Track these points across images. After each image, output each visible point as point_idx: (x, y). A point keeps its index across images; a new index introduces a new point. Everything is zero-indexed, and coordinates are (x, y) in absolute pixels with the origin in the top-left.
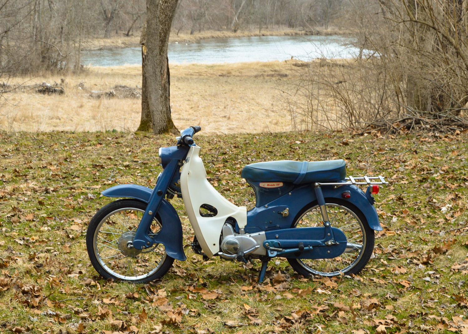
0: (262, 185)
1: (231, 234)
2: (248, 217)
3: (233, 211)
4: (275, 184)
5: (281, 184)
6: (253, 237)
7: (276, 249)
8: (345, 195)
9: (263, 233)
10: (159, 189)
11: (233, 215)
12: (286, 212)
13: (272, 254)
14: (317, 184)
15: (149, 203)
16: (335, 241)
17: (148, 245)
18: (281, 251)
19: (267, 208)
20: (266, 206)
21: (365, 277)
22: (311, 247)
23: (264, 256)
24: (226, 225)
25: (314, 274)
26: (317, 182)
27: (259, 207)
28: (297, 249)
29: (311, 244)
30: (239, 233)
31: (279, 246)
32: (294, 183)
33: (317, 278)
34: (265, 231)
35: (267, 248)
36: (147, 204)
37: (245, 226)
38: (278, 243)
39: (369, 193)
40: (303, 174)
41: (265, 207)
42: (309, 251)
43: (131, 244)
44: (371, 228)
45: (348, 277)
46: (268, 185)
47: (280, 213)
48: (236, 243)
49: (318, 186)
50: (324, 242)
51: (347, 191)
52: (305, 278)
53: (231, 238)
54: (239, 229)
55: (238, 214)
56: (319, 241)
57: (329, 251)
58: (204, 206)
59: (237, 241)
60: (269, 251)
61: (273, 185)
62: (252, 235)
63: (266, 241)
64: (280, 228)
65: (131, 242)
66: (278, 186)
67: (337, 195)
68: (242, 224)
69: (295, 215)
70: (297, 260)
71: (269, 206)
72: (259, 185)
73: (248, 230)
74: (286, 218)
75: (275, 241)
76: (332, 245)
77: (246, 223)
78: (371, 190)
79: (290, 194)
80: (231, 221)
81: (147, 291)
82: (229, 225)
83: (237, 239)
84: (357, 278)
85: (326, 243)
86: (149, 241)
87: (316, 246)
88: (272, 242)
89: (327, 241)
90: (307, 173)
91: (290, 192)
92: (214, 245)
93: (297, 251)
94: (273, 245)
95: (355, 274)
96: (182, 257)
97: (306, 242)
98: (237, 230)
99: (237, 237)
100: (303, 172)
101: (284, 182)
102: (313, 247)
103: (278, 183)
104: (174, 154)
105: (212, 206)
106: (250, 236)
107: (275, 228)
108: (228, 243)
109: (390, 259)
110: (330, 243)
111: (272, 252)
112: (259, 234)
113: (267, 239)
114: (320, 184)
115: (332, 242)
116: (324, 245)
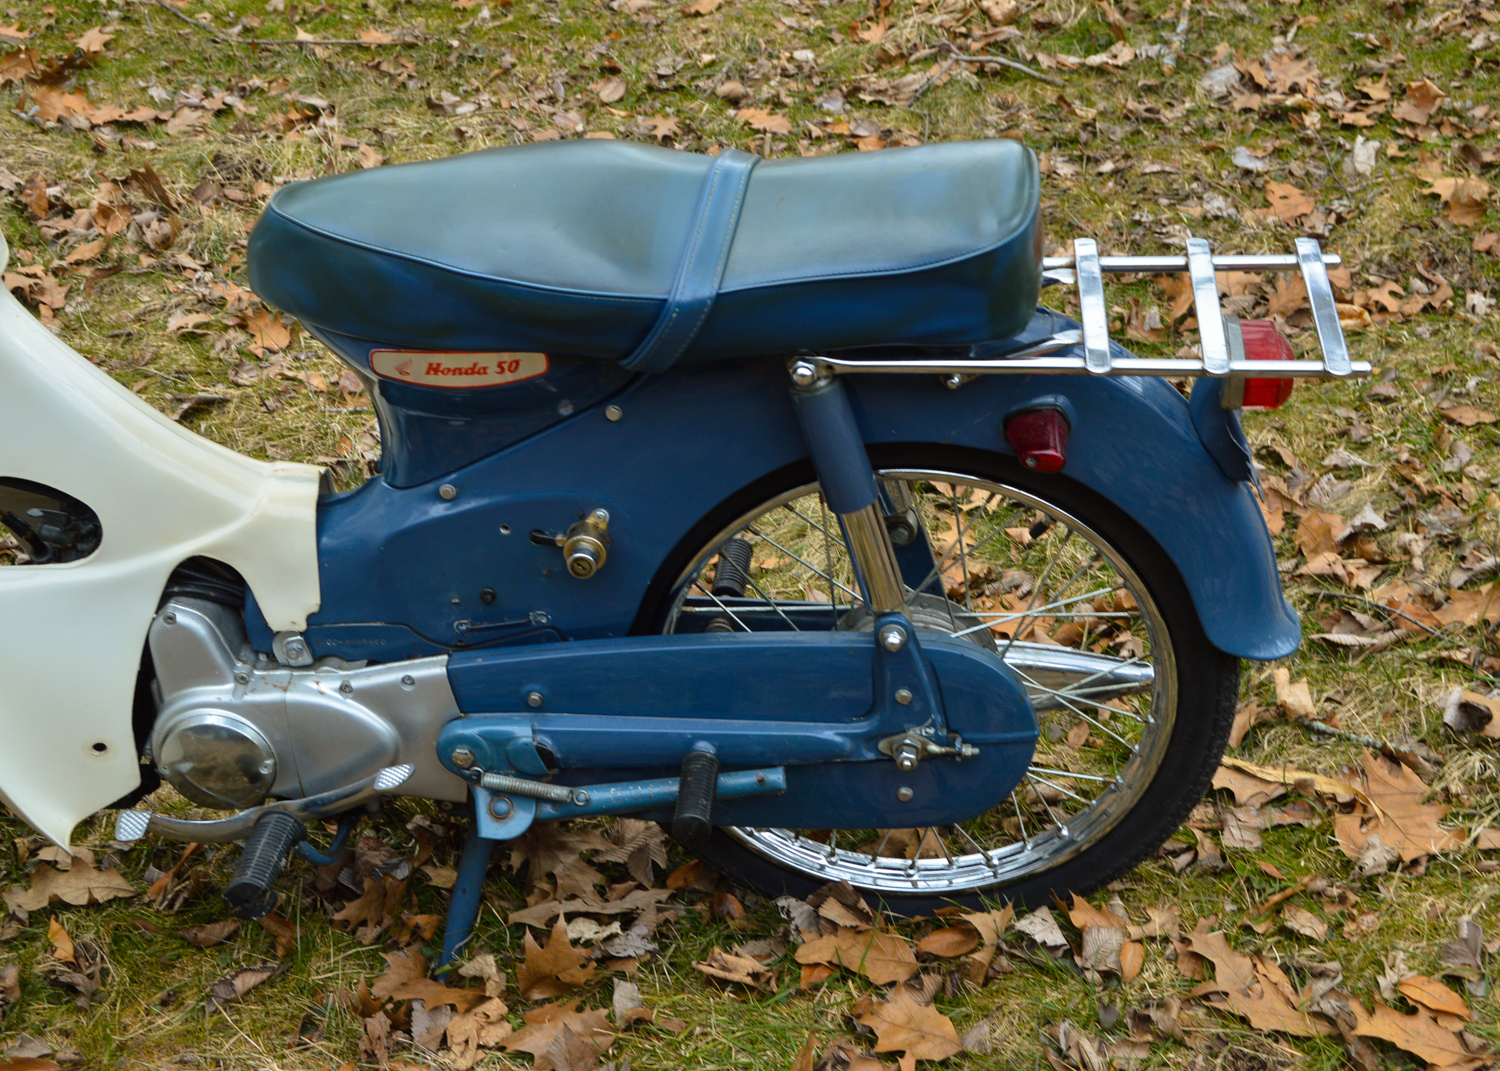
0: (388, 363)
1: (211, 675)
4: (489, 360)
5: (533, 364)
6: (367, 697)
7: (527, 785)
9: (432, 668)
11: (214, 547)
13: (499, 817)
14: (804, 370)
16: (952, 730)
19: (454, 502)
20: (447, 489)
22: (776, 777)
24: (171, 619)
26: (811, 354)
27: (404, 488)
31: (548, 767)
34: (450, 653)
35: (464, 774)
37: (311, 618)
38: (543, 750)
40: (691, 309)
41: (438, 498)
44: (1217, 640)
45: (1042, 930)
46: (434, 369)
47: (552, 543)
50: (871, 739)
53: (208, 706)
54: (269, 634)
55: (254, 537)
56: (829, 733)
57: (905, 791)
59: (250, 730)
60: (481, 802)
61: (472, 371)
62: (361, 678)
63: (457, 728)
64: (557, 634)
66: (508, 377)
67: (968, 430)
73: (333, 640)
75: (521, 730)
76: (929, 760)
77: (312, 600)
79: (613, 413)
82: (190, 620)
84: (1101, 930)
85: (882, 745)
87: (811, 762)
88: (495, 739)
90: (721, 298)
91: (612, 399)
92: (100, 747)
94: (507, 758)
99: (248, 697)
100: (691, 287)
101: (552, 352)
102: (789, 771)
103: (509, 356)
106: (345, 689)
107: (519, 635)
111: (502, 806)
112: (409, 679)
113: (462, 715)
114: (830, 367)
115: (929, 738)
116: (870, 756)
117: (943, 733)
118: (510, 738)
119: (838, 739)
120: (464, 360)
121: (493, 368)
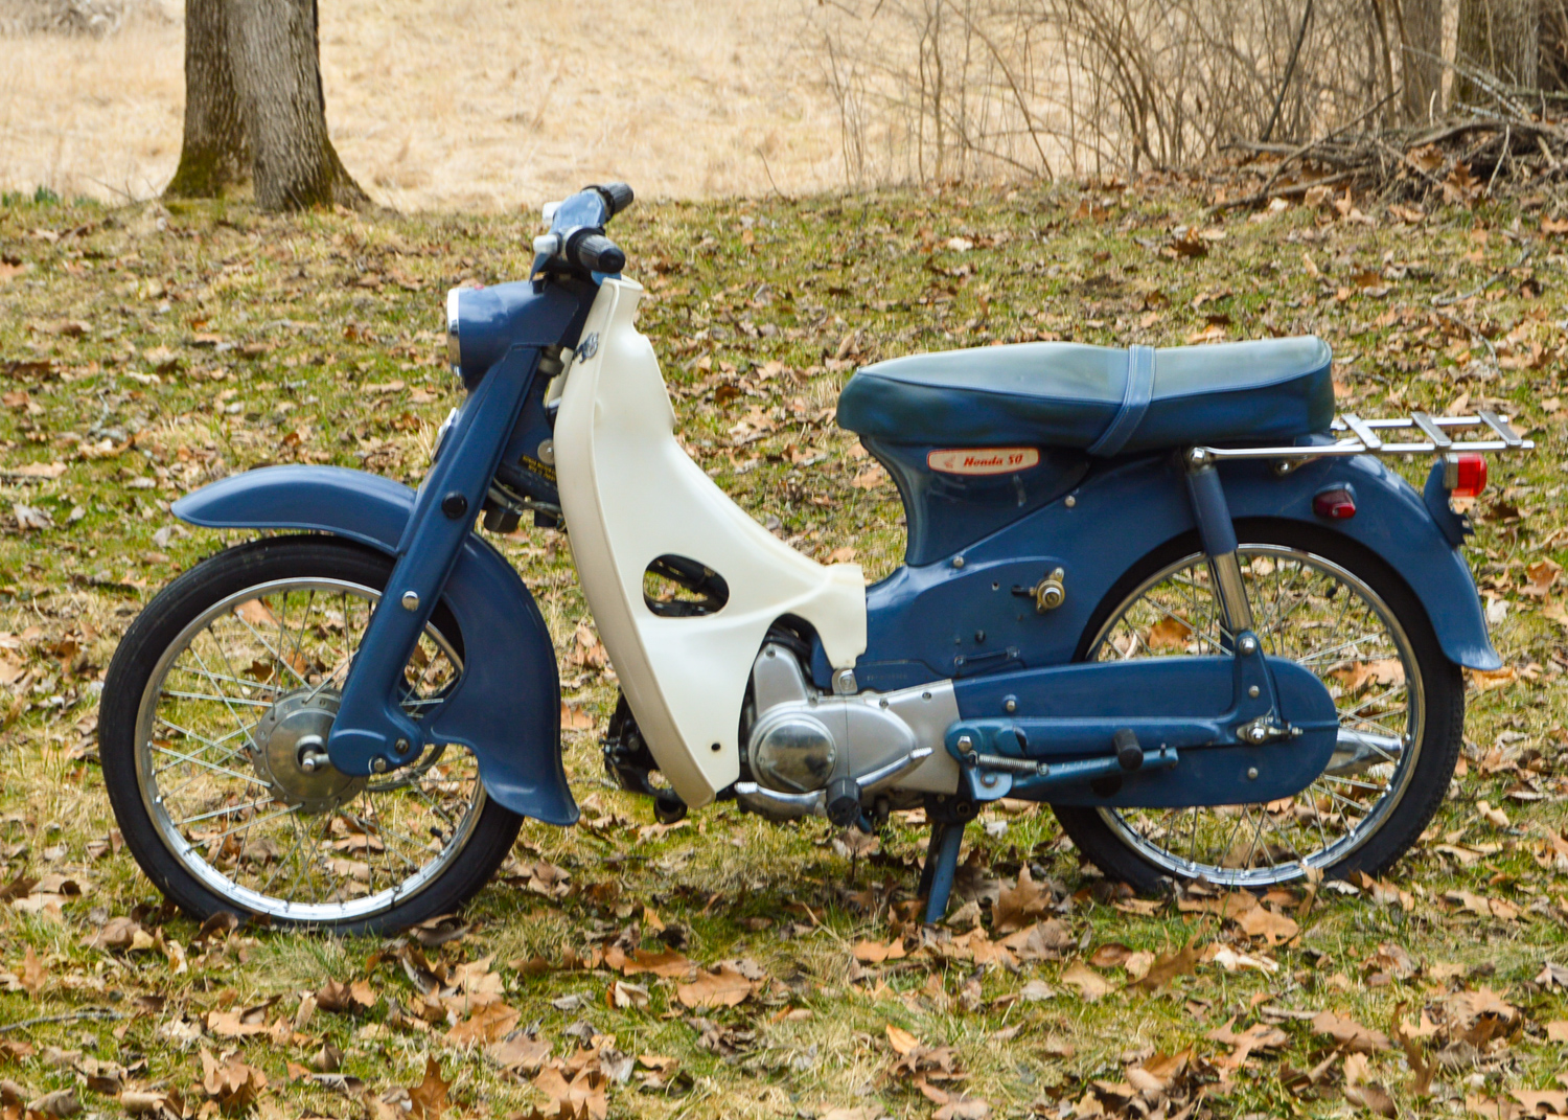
0: (938, 460)
1: (792, 695)
2: (871, 615)
3: (801, 588)
4: (1003, 454)
5: (1030, 458)
6: (899, 709)
7: (1008, 762)
8: (1330, 506)
9: (945, 687)
10: (447, 489)
12: (1054, 586)
13: (989, 785)
14: (1198, 453)
15: (404, 552)
16: (1284, 718)
17: (400, 752)
18: (1029, 772)
19: (961, 568)
20: (958, 559)
21: (1420, 890)
22: (1172, 753)
23: (949, 797)
24: (771, 654)
25: (1182, 879)
26: (1202, 444)
27: (924, 563)
28: (1104, 763)
29: (1171, 737)
30: (828, 691)
31: (1021, 747)
32: (1093, 450)
33: (1198, 897)
34: (955, 678)
35: (962, 761)
36: (390, 561)
37: (859, 658)
38: (1019, 737)
39: (1438, 492)
40: (1136, 409)
41: (951, 565)
42: (1160, 770)
43: (318, 749)
44: (1451, 655)
45: (1344, 887)
46: (969, 462)
47: (1026, 594)
48: (817, 740)
49: (1203, 462)
50: (1231, 727)
51: (1336, 486)
52: (1141, 894)
53: (794, 713)
54: (831, 670)
55: (826, 600)
56: (1208, 724)
57: (1253, 771)
58: (665, 566)
59: (822, 729)
60: (974, 775)
61: (994, 462)
62: (895, 697)
63: (960, 725)
64: (1024, 664)
65: (316, 739)
66: (1014, 467)
67: (1293, 506)
68: (844, 647)
69: (1093, 601)
70: (1104, 812)
71: (969, 559)
72: (924, 461)
73: (874, 674)
74: (1050, 614)
75: (1004, 725)
76: (1270, 740)
77: (860, 644)
78: (1452, 480)
79: (1070, 500)
80: (794, 633)
82: (784, 656)
83: (824, 717)
84: (1385, 893)
85: (1240, 732)
86: (403, 735)
87: (1195, 746)
88: (988, 731)
89: (1247, 719)
90: (1154, 404)
91: (1069, 492)
92: (716, 747)
93: (1107, 771)
94: (995, 744)
95: (1373, 876)
97: (1146, 728)
98: (819, 678)
99: (821, 709)
100: (1137, 397)
101: (1042, 448)
102: (1179, 751)
103: (1016, 452)
104: (519, 318)
105: (701, 567)
106: (884, 704)
107: (1000, 664)
108: (783, 739)
110: (1259, 732)
111: (989, 779)
112: (928, 696)
113: (964, 716)
114: (1212, 455)
115: (1270, 725)
116: (1231, 740)
117: (1278, 721)
118: (996, 729)
119: (1214, 728)
120: (989, 454)
121: (1006, 460)
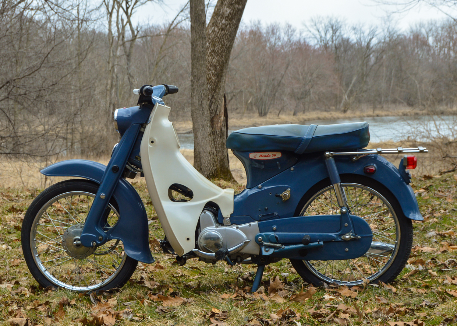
0: (252, 156)
1: (211, 225)
2: (234, 203)
3: (215, 194)
5: (279, 155)
6: (241, 229)
7: (272, 244)
8: (367, 169)
9: (256, 223)
10: (114, 163)
11: (214, 200)
12: (287, 193)
13: (267, 251)
14: (327, 153)
15: (101, 183)
16: (356, 233)
17: (100, 240)
18: (279, 247)
19: (261, 188)
20: (260, 186)
21: (399, 287)
22: (321, 243)
23: (257, 255)
24: (205, 213)
25: (328, 283)
26: (329, 151)
27: (251, 188)
28: (302, 245)
29: (321, 238)
30: (222, 224)
31: (277, 240)
32: (296, 152)
33: (332, 288)
34: (258, 221)
35: (260, 244)
36: (98, 185)
37: (231, 215)
38: (276, 237)
39: (403, 167)
40: (307, 139)
41: (258, 188)
42: (318, 247)
43: (78, 240)
44: (406, 215)
45: (375, 285)
46: (261, 156)
47: (279, 196)
48: (218, 238)
49: (330, 157)
50: (340, 236)
51: (372, 164)
52: (315, 286)
53: (212, 230)
54: (223, 218)
55: (222, 198)
56: (333, 234)
57: (347, 249)
58: (175, 187)
59: (220, 235)
60: (263, 249)
61: (268, 156)
62: (240, 226)
63: (259, 234)
64: (279, 217)
65: (79, 237)
66: (274, 157)
67: (357, 170)
68: (227, 212)
69: (299, 199)
71: (263, 186)
72: (248, 156)
73: (235, 219)
74: (287, 202)
75: (272, 234)
76: (352, 240)
77: (232, 211)
78: (405, 164)
79: (292, 169)
80: (212, 207)
81: (92, 299)
82: (208, 213)
83: (219, 231)
84: (387, 287)
85: (342, 237)
86: (101, 235)
87: (329, 241)
88: (267, 235)
89: (344, 234)
90: (313, 138)
91: (292, 166)
92: (188, 239)
93: (302, 247)
94: (269, 239)
95: (386, 283)
96: (148, 259)
97: (313, 236)
98: (219, 220)
99: (218, 228)
100: (307, 136)
101: (282, 152)
102: (324, 242)
103: (274, 153)
104: (135, 115)
105: (187, 188)
106: (237, 228)
107: (272, 216)
108: (209, 238)
109: (442, 271)
110: (347, 237)
111: (267, 249)
112: (250, 225)
113: (260, 232)
114: (332, 154)
115: (351, 235)
116: (340, 240)
117: (354, 234)
118: (269, 235)
119: (335, 236)
120: (266, 154)
121: (271, 155)
